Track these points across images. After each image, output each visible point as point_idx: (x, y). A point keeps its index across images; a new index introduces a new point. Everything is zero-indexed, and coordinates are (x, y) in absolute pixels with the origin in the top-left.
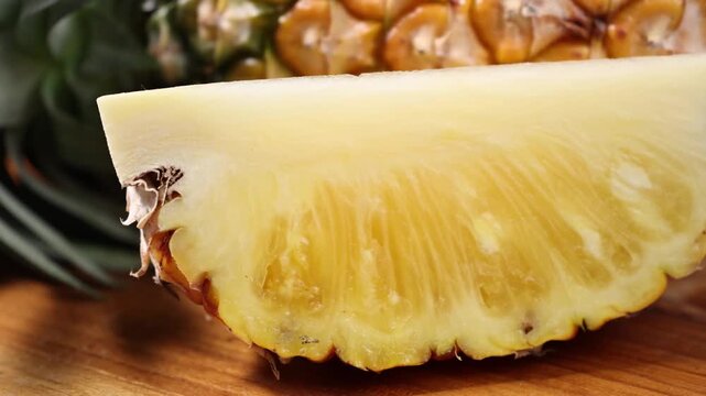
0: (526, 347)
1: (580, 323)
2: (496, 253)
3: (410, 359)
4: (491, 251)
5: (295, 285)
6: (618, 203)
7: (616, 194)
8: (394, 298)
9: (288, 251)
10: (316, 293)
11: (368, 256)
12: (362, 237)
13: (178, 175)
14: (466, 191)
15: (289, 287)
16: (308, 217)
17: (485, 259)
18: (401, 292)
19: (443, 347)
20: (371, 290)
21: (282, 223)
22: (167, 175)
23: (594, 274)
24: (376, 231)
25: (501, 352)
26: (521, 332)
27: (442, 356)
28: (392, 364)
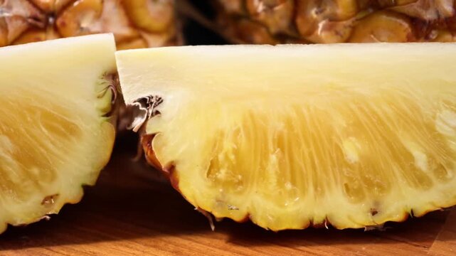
0: (372, 224)
1: (410, 212)
2: (356, 163)
3: (296, 226)
4: (353, 162)
5: (227, 173)
6: (440, 135)
7: (438, 129)
8: (289, 186)
9: (224, 152)
10: (240, 178)
11: (273, 158)
12: (271, 147)
13: (160, 101)
14: (339, 122)
15: (222, 175)
16: (238, 132)
17: (349, 166)
18: (294, 182)
19: (318, 219)
20: (273, 179)
21: (222, 134)
22: (153, 100)
23: (421, 181)
24: (280, 143)
25: (356, 226)
26: (370, 214)
27: (316, 225)
28: (283, 227)
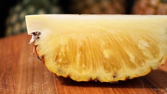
0: (113, 81)
1: (127, 77)
2: (108, 58)
3: (85, 80)
4: (107, 58)
5: (62, 60)
6: (140, 49)
7: (139, 47)
8: (84, 66)
9: (61, 52)
10: (67, 62)
11: (78, 55)
12: (78, 52)
13: (40, 33)
14: (103, 43)
15: (60, 60)
16: (66, 45)
17: (105, 59)
18: (86, 65)
19: (93, 78)
20: (78, 63)
21: (61, 46)
22: (37, 33)
23: (132, 66)
24: (81, 50)
25: (107, 81)
26: (113, 77)
27: (93, 80)
28: (81, 80)
